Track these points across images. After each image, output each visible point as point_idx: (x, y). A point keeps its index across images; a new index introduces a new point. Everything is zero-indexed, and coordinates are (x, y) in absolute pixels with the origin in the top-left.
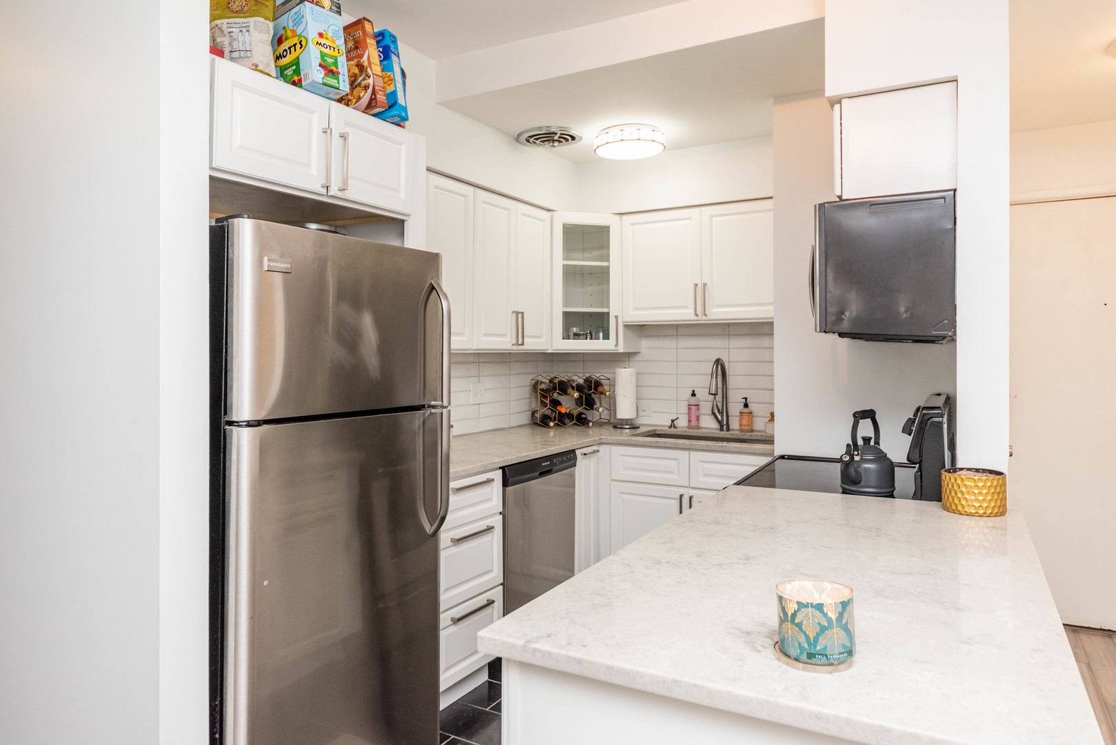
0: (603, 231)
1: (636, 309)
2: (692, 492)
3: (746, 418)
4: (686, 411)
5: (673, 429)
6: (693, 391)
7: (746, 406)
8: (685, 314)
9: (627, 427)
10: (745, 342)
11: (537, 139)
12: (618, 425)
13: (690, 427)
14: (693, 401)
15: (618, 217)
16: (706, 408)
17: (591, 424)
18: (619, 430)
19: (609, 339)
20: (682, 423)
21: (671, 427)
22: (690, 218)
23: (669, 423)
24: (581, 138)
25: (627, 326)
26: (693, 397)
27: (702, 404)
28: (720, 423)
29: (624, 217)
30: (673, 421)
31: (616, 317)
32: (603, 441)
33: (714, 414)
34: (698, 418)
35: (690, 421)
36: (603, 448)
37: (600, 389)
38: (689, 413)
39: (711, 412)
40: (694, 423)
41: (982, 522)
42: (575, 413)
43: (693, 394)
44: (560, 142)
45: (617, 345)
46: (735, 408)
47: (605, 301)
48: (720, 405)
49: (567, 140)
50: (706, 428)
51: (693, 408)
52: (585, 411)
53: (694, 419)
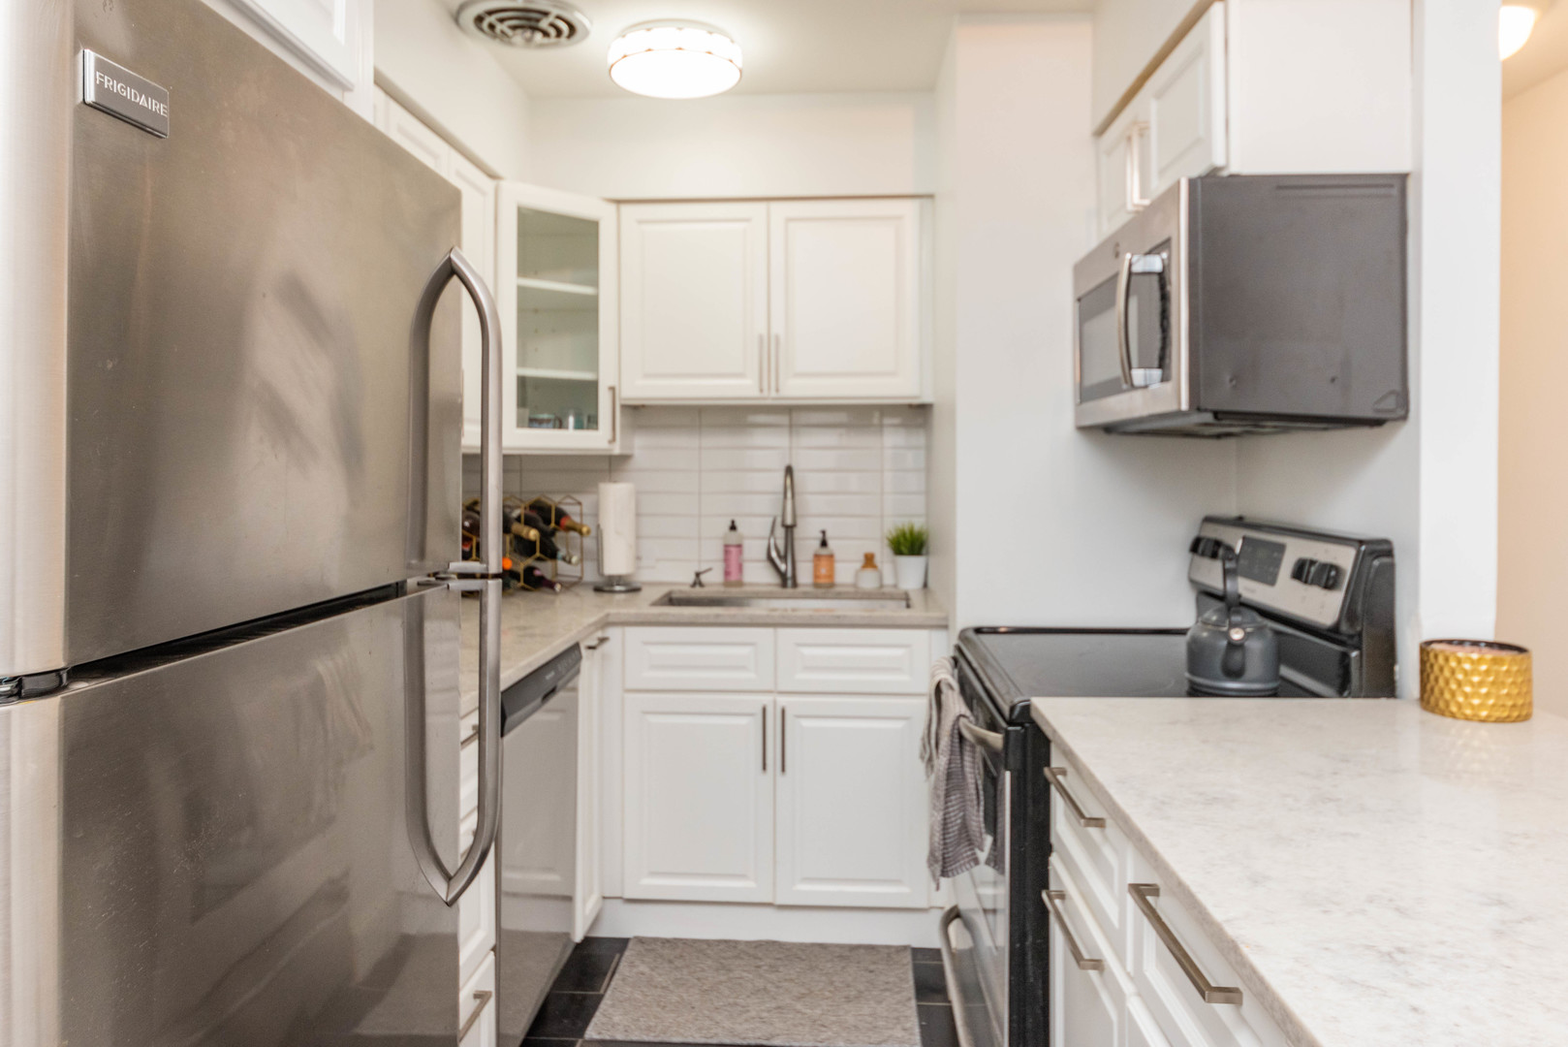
0: (588, 230)
1: (647, 376)
2: (783, 700)
3: (824, 563)
4: (720, 555)
5: (698, 589)
6: (733, 522)
7: (824, 544)
8: (743, 388)
9: (618, 588)
10: (829, 438)
11: (502, 20)
12: (605, 587)
13: (727, 584)
14: (733, 539)
15: (613, 207)
16: (755, 549)
17: (558, 587)
18: (606, 596)
19: (597, 429)
20: (714, 578)
21: (694, 585)
22: (747, 220)
23: (691, 578)
24: (587, 33)
25: (624, 407)
26: (733, 533)
27: (747, 544)
28: (783, 576)
29: (625, 209)
30: (698, 575)
31: (612, 389)
32: (611, 619)
33: (770, 559)
34: (740, 568)
35: (727, 573)
36: (613, 633)
37: (565, 522)
38: (726, 560)
39: (764, 556)
40: (733, 577)
41: (1484, 731)
42: (520, 568)
43: (733, 528)
44: (546, 34)
45: (613, 440)
46: (806, 546)
47: (592, 360)
48: (781, 544)
49: (559, 33)
50: (751, 584)
51: (732, 553)
52: (537, 564)
53: (734, 569)
